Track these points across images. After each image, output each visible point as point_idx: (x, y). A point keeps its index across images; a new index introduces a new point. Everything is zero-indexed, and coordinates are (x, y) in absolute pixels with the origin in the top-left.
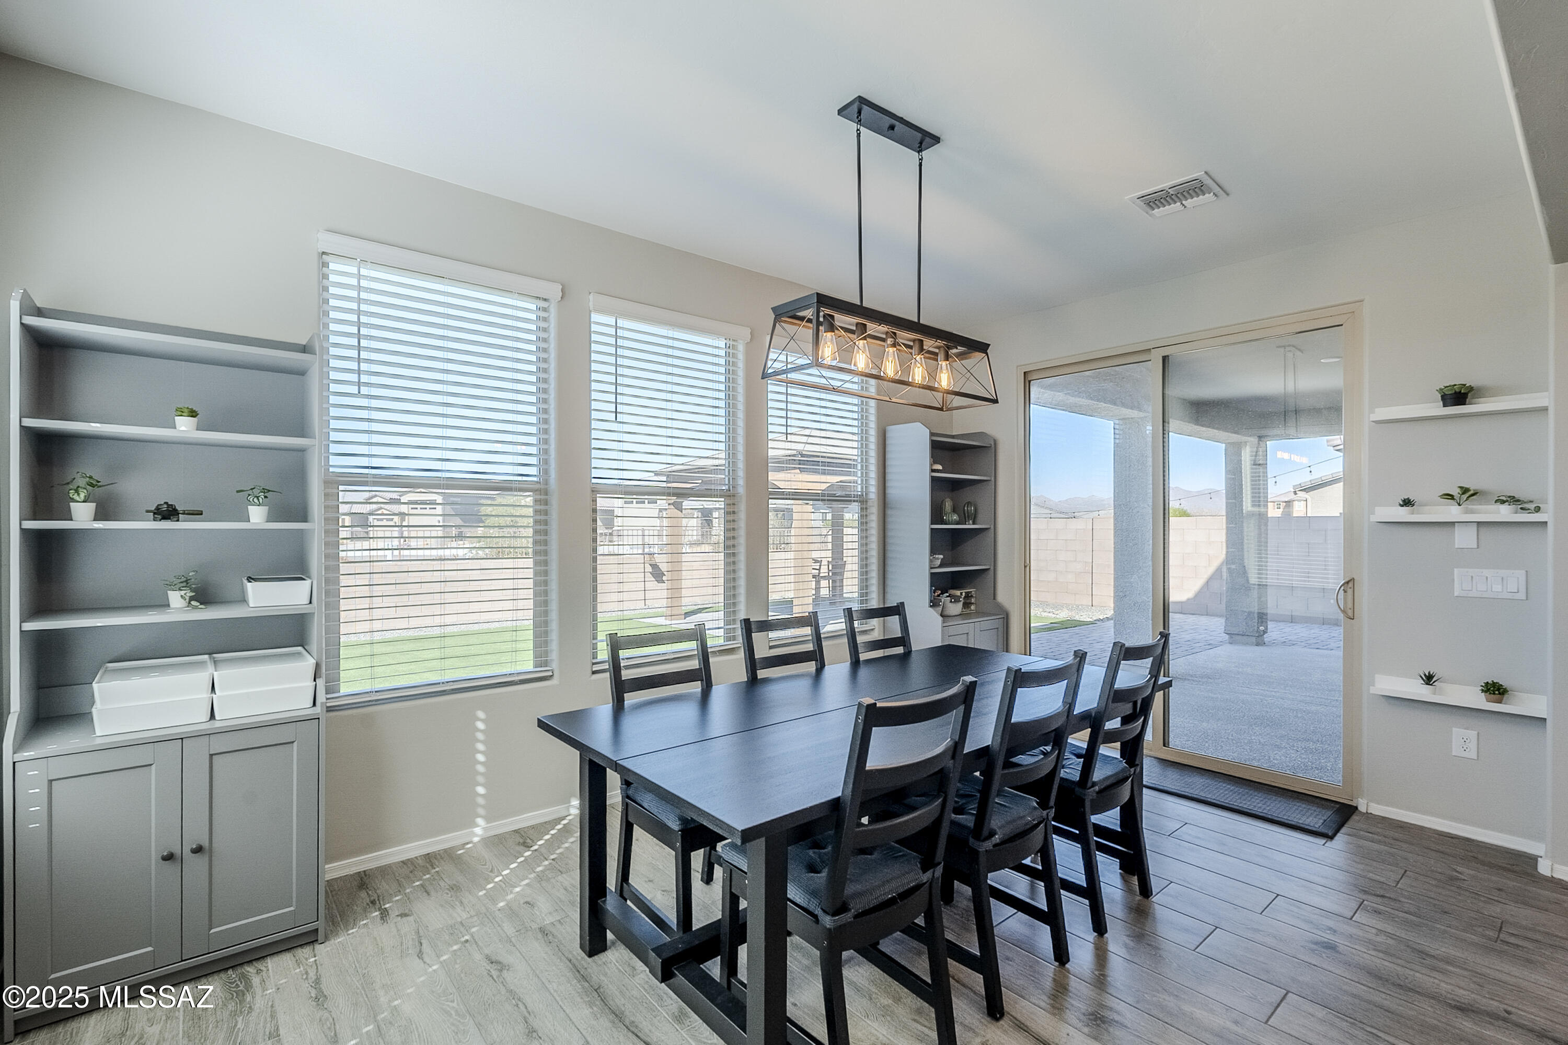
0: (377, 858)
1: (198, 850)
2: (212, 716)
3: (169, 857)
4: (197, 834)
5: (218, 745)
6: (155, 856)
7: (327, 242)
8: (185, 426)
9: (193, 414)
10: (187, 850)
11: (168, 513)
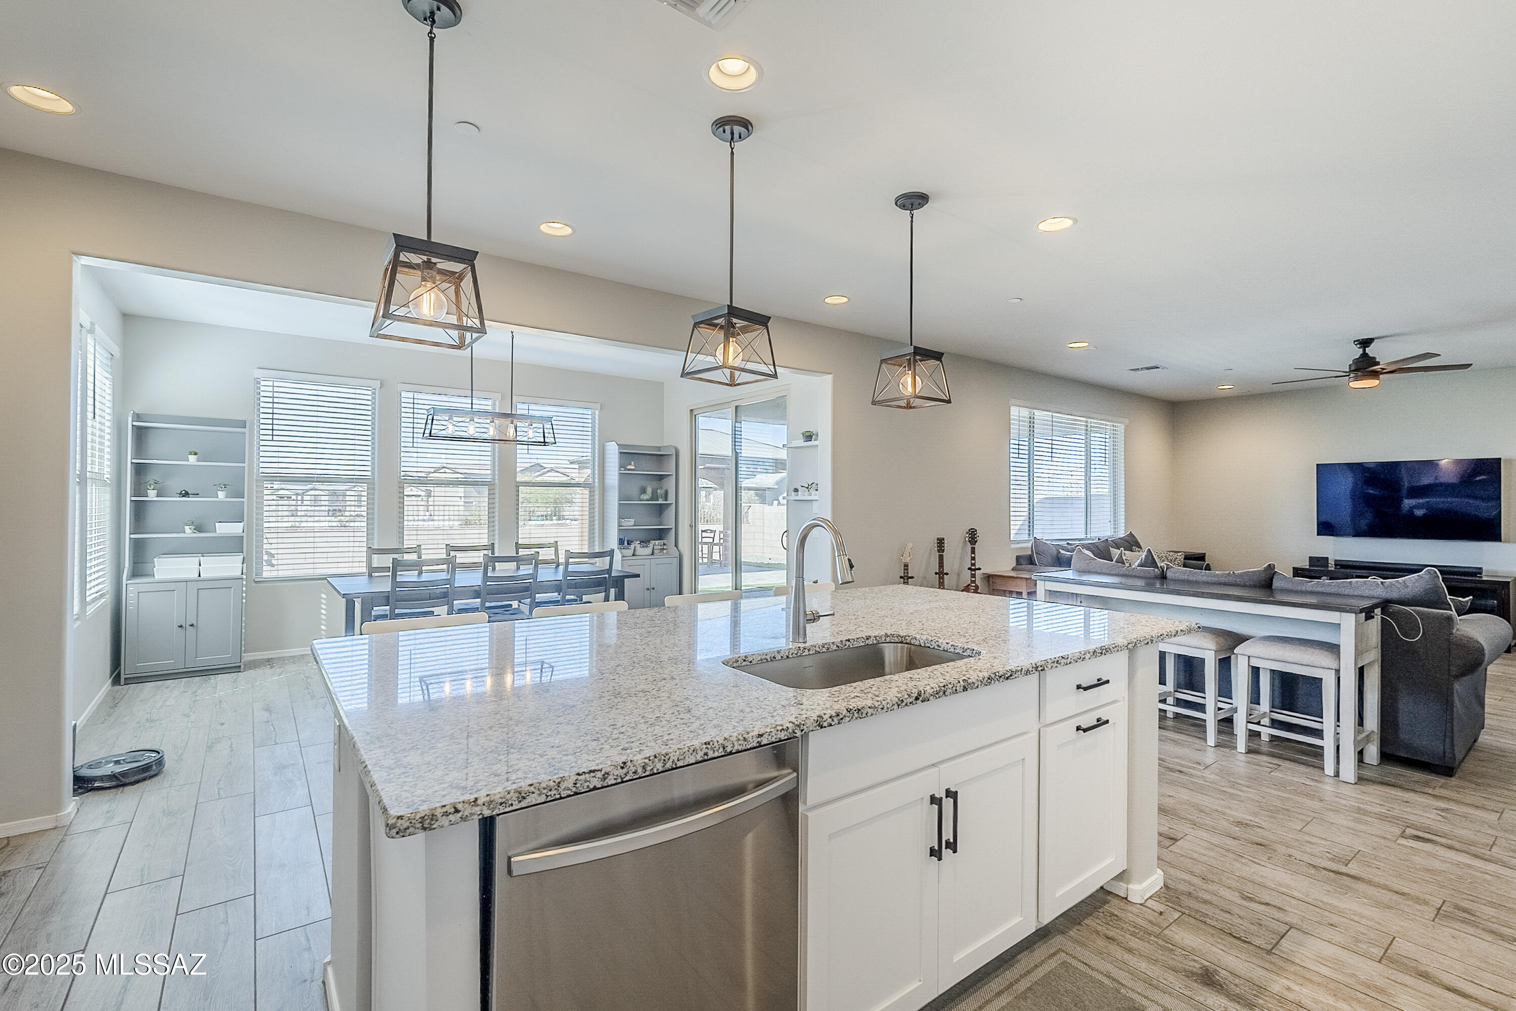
0: (288, 652)
1: (192, 625)
2: (200, 576)
3: (181, 626)
4: (192, 619)
5: (201, 585)
6: (176, 626)
7: (258, 373)
8: (192, 459)
9: (196, 454)
10: (188, 625)
11: (186, 494)
